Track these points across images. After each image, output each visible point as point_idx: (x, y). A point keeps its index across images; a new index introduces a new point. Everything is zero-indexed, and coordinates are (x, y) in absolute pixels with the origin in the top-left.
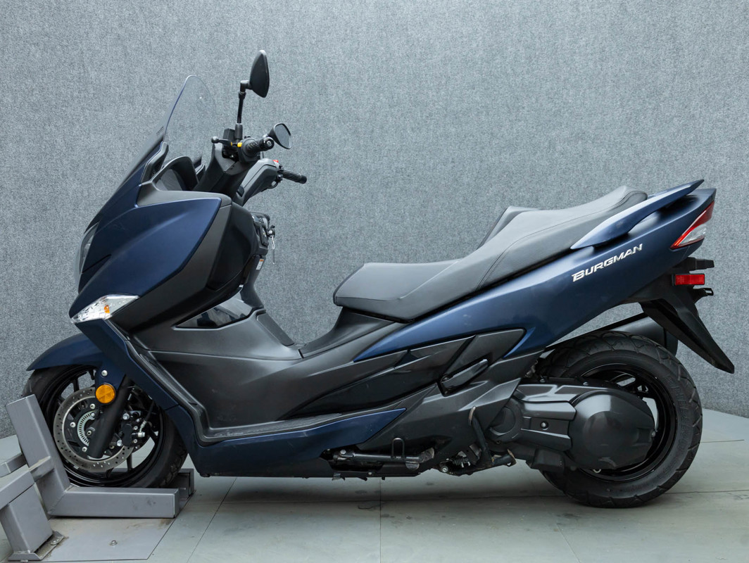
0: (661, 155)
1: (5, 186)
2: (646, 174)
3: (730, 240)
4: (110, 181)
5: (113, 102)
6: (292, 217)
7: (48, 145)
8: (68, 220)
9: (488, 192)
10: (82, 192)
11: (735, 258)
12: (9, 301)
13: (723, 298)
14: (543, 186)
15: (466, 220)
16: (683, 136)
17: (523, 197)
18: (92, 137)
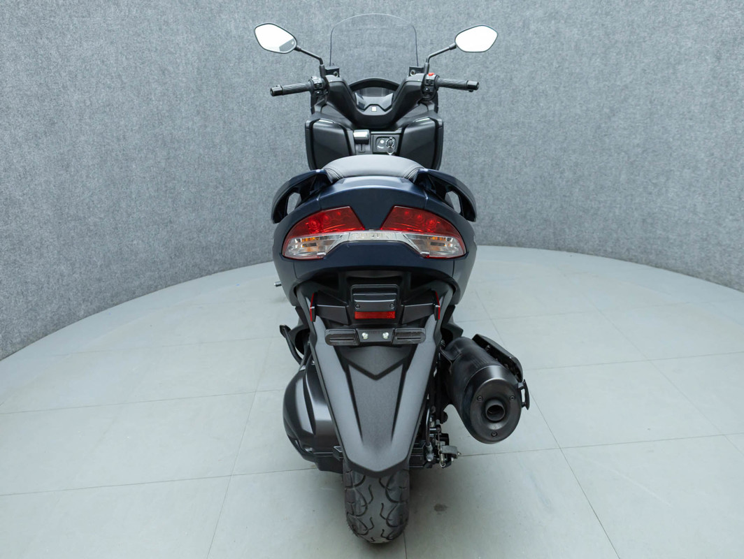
0: (630, 36)
1: (11, 106)
2: (615, 54)
3: (688, 121)
4: (109, 87)
5: (98, 6)
6: (283, 106)
7: (43, 59)
8: (75, 130)
9: (465, 73)
10: (84, 102)
11: (692, 137)
12: (36, 214)
13: (678, 173)
14: (517, 66)
15: (445, 100)
16: (653, 18)
17: (498, 76)
18: (85, 45)
